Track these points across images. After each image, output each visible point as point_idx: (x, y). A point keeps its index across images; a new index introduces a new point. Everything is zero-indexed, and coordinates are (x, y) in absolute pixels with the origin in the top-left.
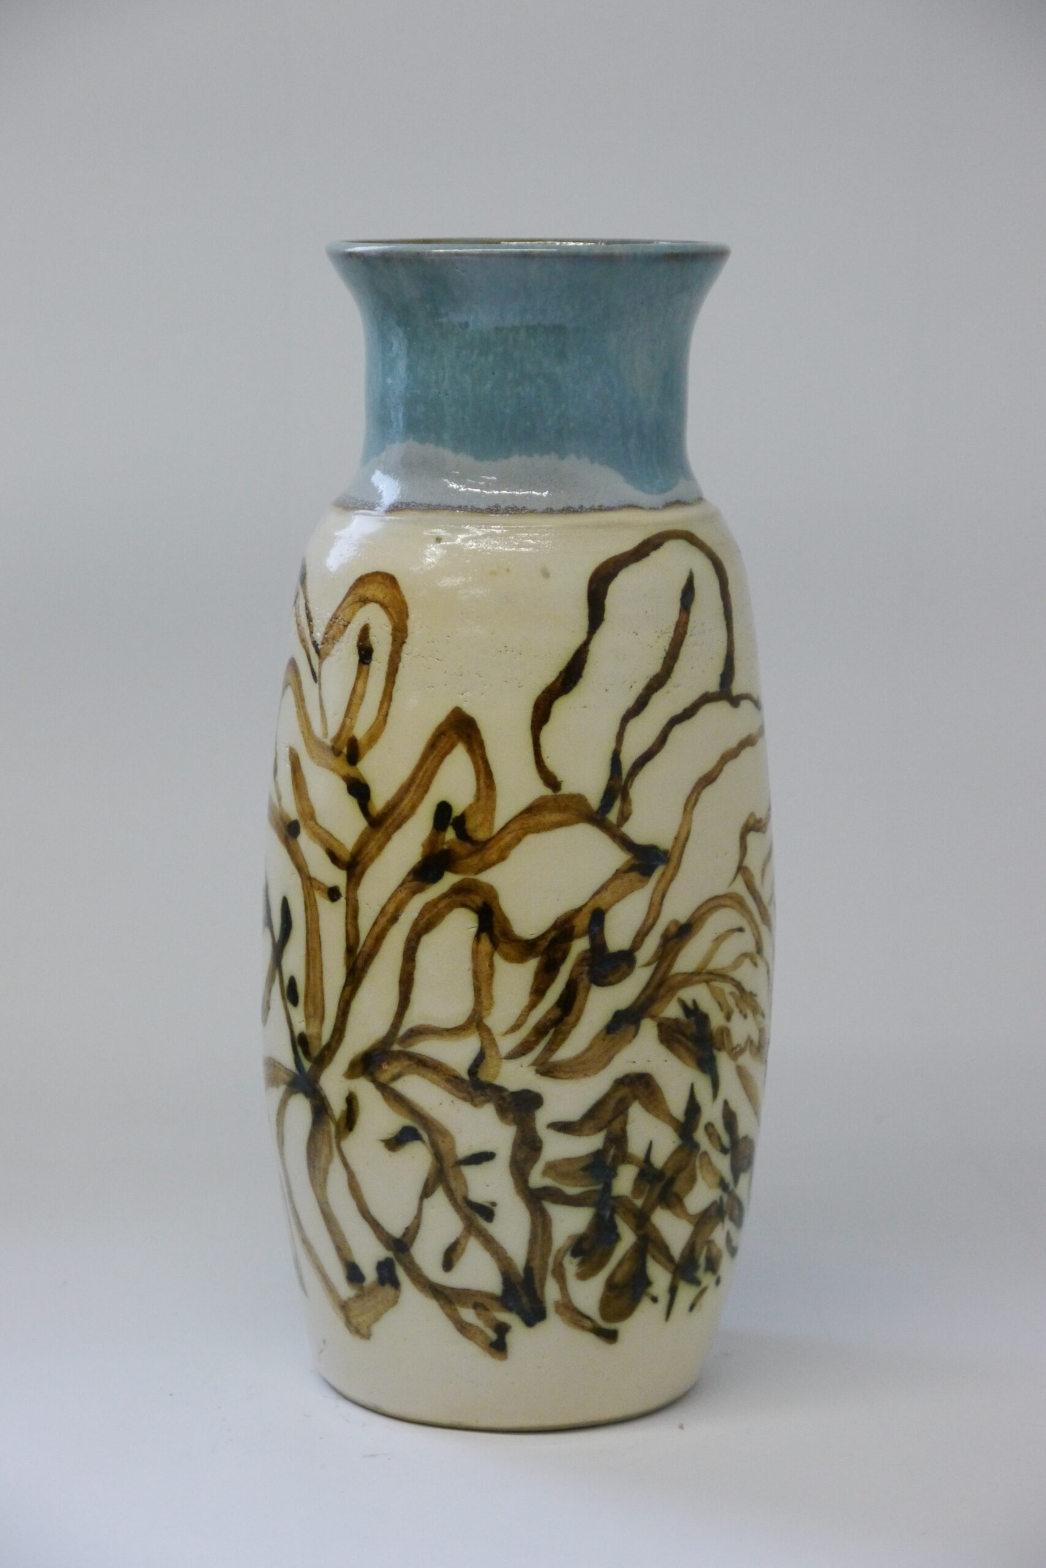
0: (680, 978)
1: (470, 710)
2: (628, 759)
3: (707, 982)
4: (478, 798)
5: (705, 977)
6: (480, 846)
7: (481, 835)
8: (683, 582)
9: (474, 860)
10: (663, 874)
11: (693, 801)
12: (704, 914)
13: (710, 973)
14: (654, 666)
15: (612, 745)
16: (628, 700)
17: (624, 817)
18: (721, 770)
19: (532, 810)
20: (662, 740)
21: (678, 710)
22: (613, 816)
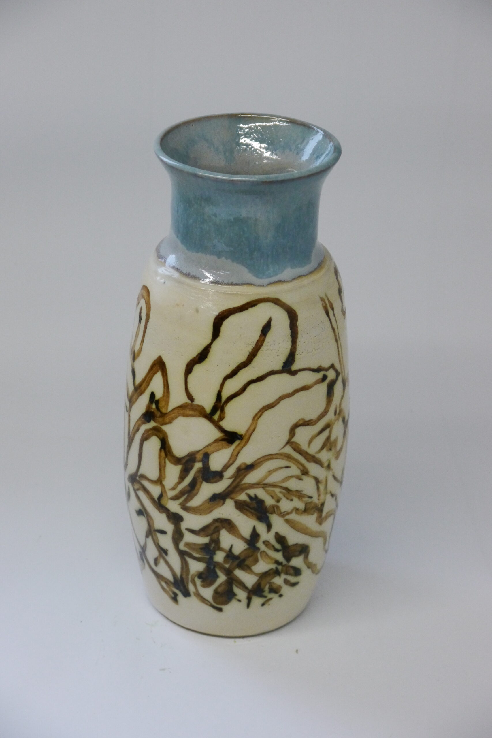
0: (246, 485)
1: (165, 359)
2: (225, 395)
3: (263, 488)
4: (164, 396)
5: (262, 486)
6: (163, 415)
7: (164, 411)
8: (264, 322)
9: (160, 420)
10: (239, 444)
11: (259, 415)
12: (261, 461)
13: (265, 484)
14: (243, 358)
15: (217, 388)
16: (228, 371)
17: (221, 418)
18: (279, 403)
19: (182, 407)
20: (244, 389)
21: (254, 377)
22: (216, 417)
